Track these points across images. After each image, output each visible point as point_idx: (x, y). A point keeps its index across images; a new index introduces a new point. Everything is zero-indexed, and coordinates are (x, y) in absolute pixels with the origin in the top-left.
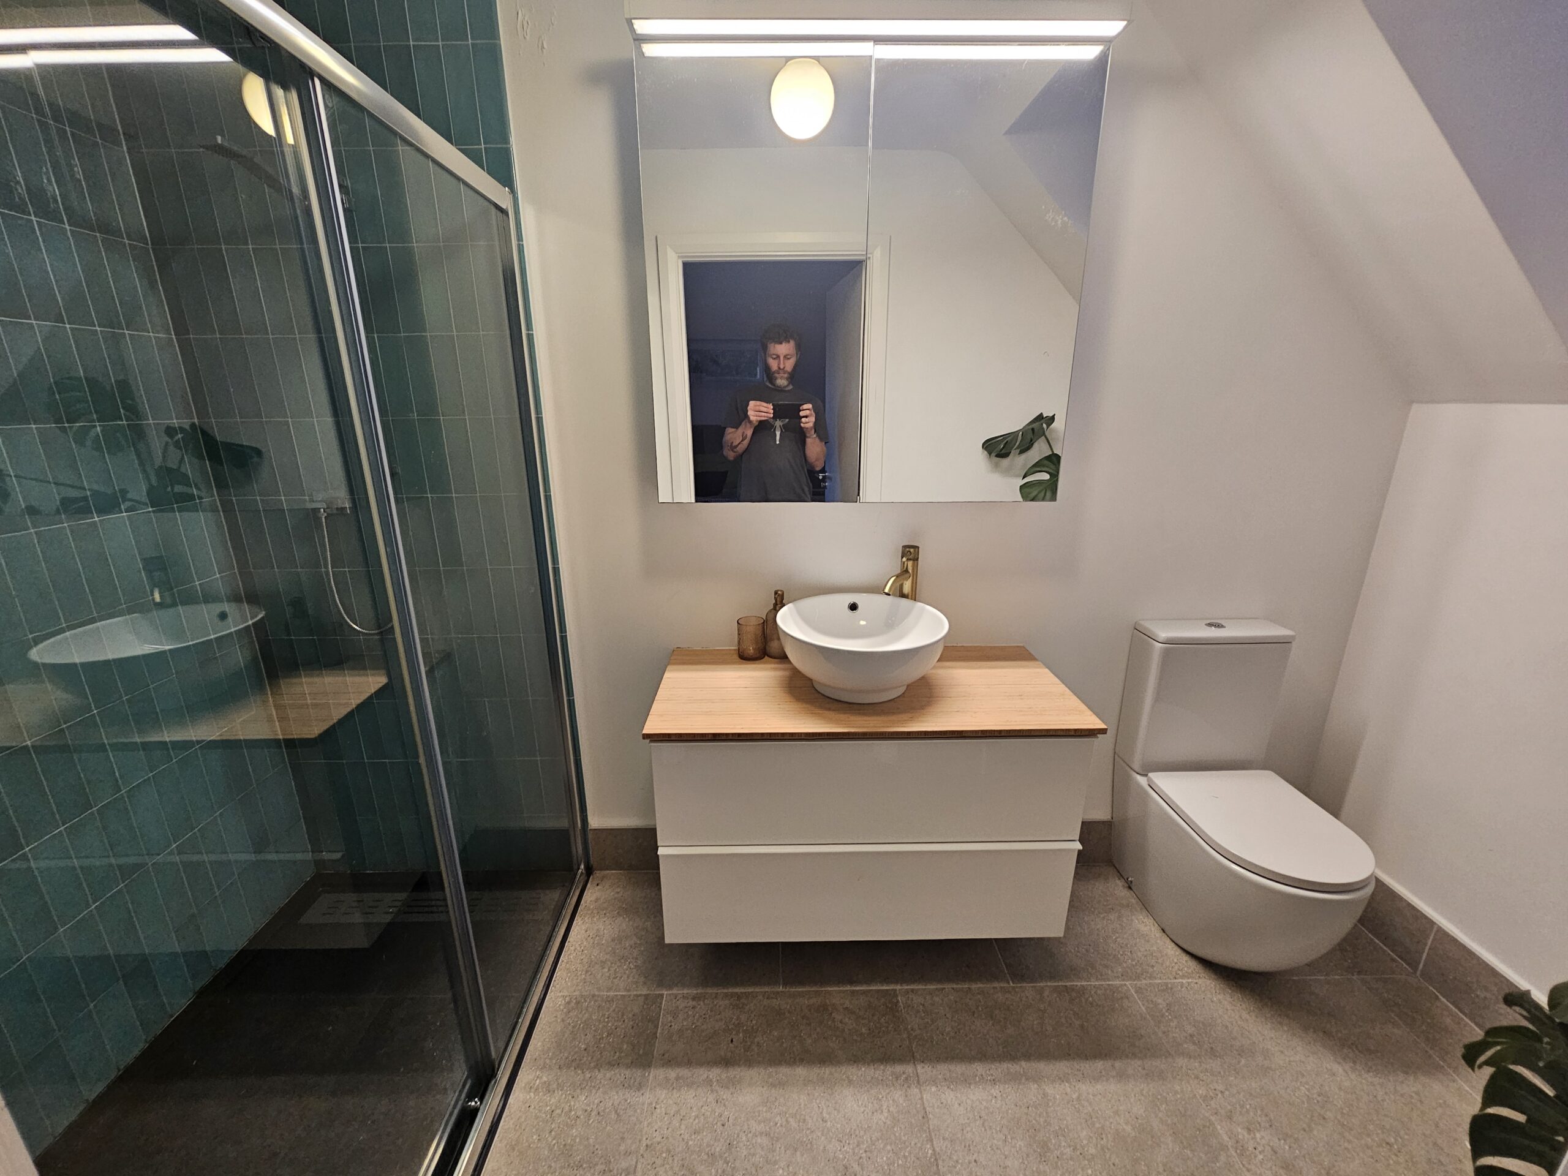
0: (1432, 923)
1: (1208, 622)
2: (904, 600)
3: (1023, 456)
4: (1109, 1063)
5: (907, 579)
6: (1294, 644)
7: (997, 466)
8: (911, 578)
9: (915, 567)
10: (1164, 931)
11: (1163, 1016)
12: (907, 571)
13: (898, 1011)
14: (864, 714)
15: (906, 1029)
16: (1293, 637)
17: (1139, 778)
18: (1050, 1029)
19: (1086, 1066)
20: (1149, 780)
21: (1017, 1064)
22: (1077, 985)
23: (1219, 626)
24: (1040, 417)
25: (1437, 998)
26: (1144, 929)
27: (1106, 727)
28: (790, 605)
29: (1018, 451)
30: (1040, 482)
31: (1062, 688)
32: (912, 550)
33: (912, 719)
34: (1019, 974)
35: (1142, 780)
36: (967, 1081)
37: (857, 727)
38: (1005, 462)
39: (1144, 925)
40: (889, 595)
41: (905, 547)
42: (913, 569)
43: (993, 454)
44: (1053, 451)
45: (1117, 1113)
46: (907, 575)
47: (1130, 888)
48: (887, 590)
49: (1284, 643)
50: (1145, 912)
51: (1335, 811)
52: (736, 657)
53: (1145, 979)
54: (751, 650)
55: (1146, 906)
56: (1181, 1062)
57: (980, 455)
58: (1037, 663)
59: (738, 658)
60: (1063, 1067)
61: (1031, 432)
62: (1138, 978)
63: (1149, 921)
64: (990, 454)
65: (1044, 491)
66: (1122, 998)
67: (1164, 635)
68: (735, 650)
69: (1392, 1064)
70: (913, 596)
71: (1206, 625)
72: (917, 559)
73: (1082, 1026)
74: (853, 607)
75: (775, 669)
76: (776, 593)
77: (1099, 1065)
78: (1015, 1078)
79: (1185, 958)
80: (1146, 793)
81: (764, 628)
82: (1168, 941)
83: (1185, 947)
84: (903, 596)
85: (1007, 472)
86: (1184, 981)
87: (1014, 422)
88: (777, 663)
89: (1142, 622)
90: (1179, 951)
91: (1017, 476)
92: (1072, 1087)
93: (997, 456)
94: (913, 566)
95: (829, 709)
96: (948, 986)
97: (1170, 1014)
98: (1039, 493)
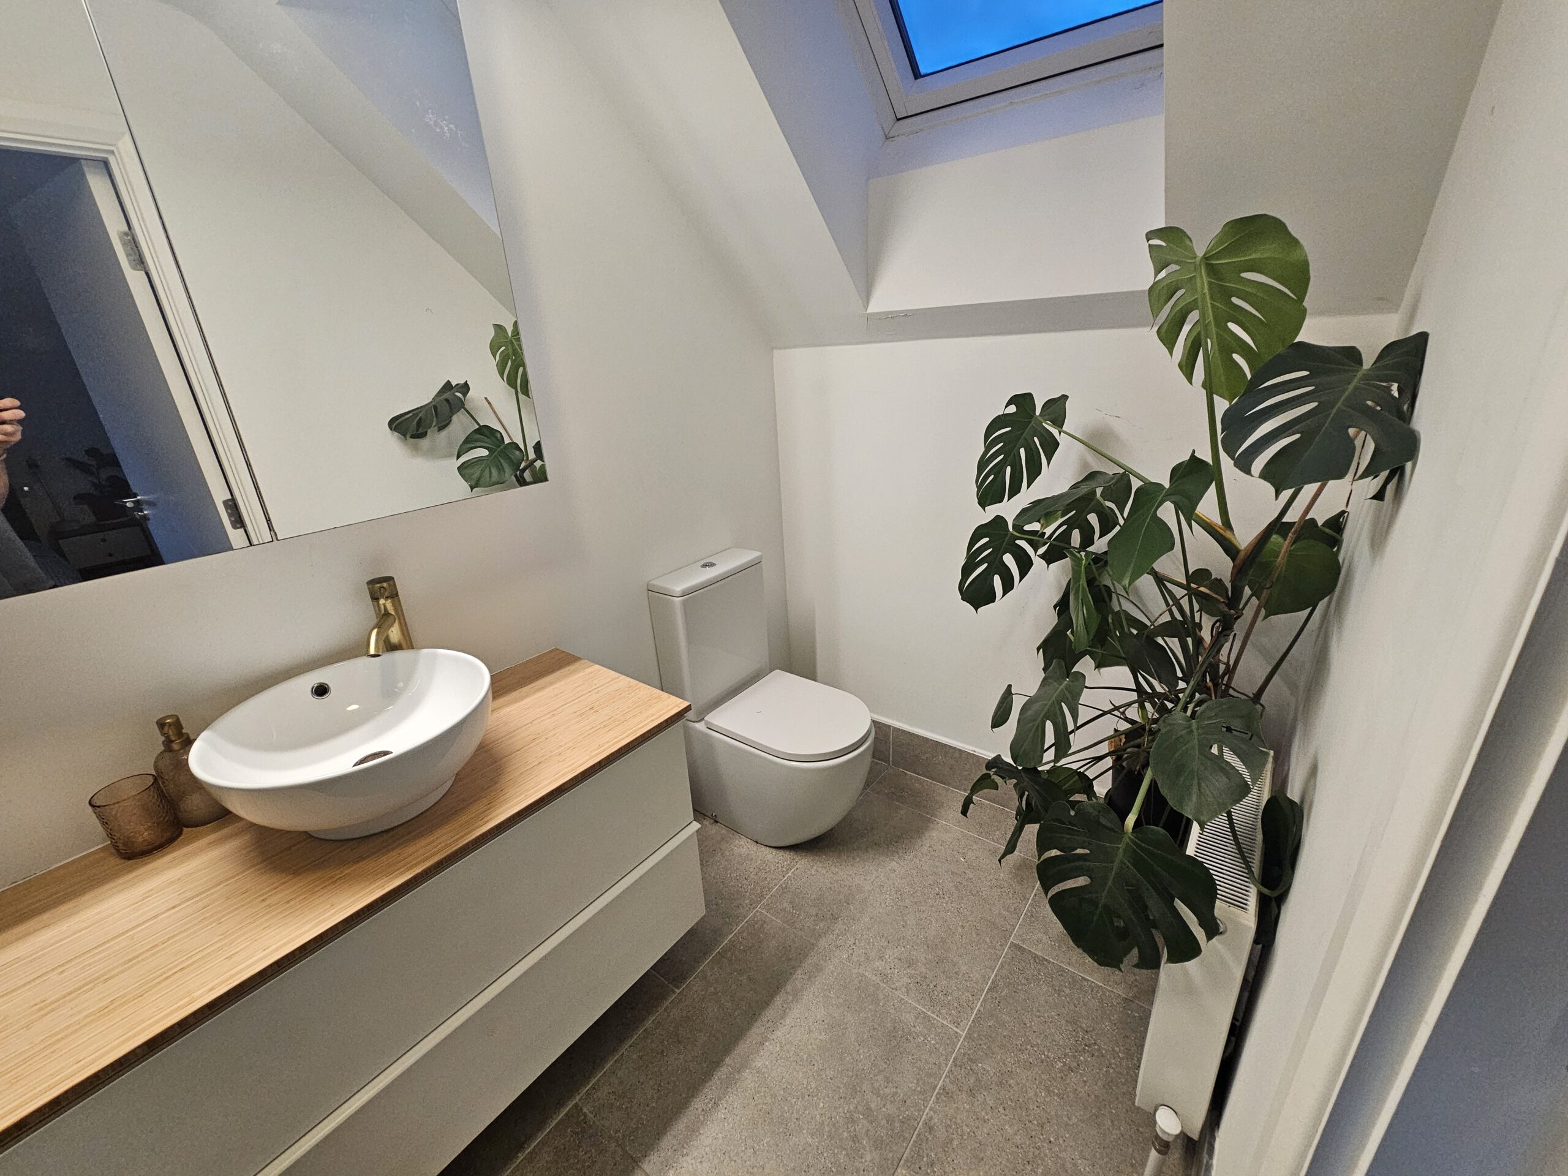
0: (889, 727)
1: (702, 563)
2: (398, 655)
3: (444, 433)
4: (782, 994)
5: (392, 625)
6: (763, 563)
7: (416, 449)
8: (397, 621)
9: (397, 606)
10: (757, 843)
11: (793, 915)
12: (387, 614)
13: (590, 1127)
14: (420, 836)
15: (610, 1137)
16: (761, 557)
17: (697, 725)
18: (729, 1005)
19: (770, 1013)
20: (707, 723)
21: (722, 1067)
22: (726, 944)
23: (712, 565)
24: (448, 386)
25: (906, 774)
26: (744, 851)
27: (688, 704)
28: (204, 735)
29: (436, 428)
30: (479, 460)
31: (624, 681)
32: (385, 585)
33: (490, 807)
34: (679, 979)
35: (700, 726)
36: (694, 1131)
37: (423, 861)
38: (425, 443)
39: (743, 847)
40: (379, 656)
41: (371, 582)
42: (396, 610)
43: (408, 436)
44: (478, 424)
45: (810, 1032)
46: (391, 619)
47: (716, 822)
48: (372, 651)
49: (756, 563)
50: (737, 836)
51: (812, 676)
52: (115, 861)
53: (766, 894)
54: (143, 833)
55: (735, 829)
56: (823, 943)
57: (392, 440)
58: (583, 662)
59: (118, 861)
60: (757, 1030)
61: (446, 403)
62: (762, 897)
63: (744, 841)
64: (405, 435)
65: (488, 469)
66: (762, 926)
67: (679, 589)
68: (102, 850)
69: (912, 838)
70: (408, 643)
71: (701, 567)
72: (397, 595)
73: (750, 979)
74: (321, 691)
75: (212, 844)
76: (161, 724)
77: (778, 1000)
78: (729, 1082)
79: (781, 853)
80: (707, 734)
81: (159, 788)
82: (764, 848)
83: (776, 845)
84: (392, 647)
85: (433, 453)
86: (790, 874)
87: (421, 395)
88: (214, 831)
89: (654, 582)
90: (774, 851)
91: (450, 456)
92: (772, 1042)
93: (412, 437)
94: (393, 605)
95: (362, 858)
96: (624, 1049)
97: (796, 910)
98: (483, 471)
